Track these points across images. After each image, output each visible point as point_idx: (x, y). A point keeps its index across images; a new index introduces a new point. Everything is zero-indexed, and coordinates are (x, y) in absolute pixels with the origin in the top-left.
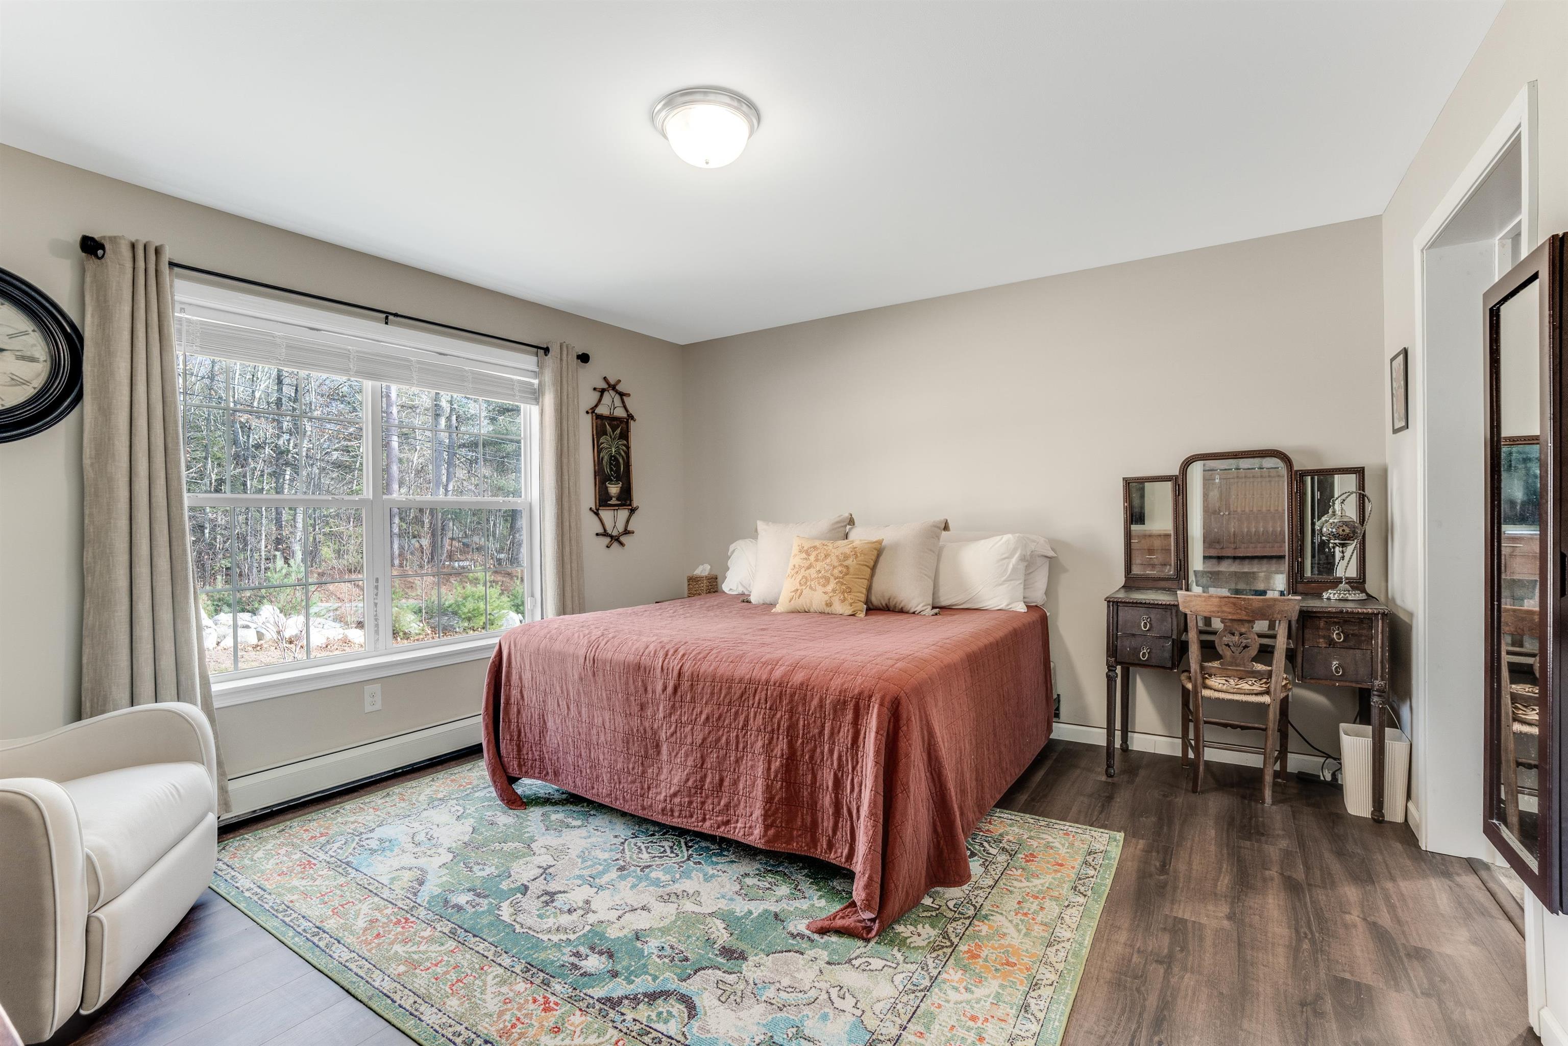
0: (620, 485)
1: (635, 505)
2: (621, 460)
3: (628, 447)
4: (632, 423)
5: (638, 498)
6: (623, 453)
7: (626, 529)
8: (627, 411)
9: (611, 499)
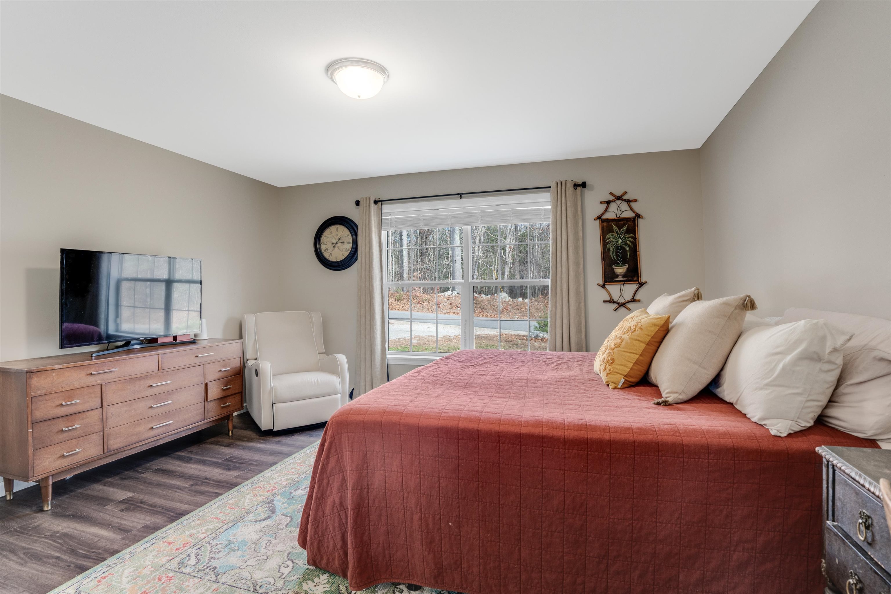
0: (627, 266)
1: (643, 280)
2: (627, 249)
3: (635, 238)
4: (640, 221)
5: (645, 275)
6: (629, 243)
7: (633, 298)
8: (634, 212)
9: (617, 276)
